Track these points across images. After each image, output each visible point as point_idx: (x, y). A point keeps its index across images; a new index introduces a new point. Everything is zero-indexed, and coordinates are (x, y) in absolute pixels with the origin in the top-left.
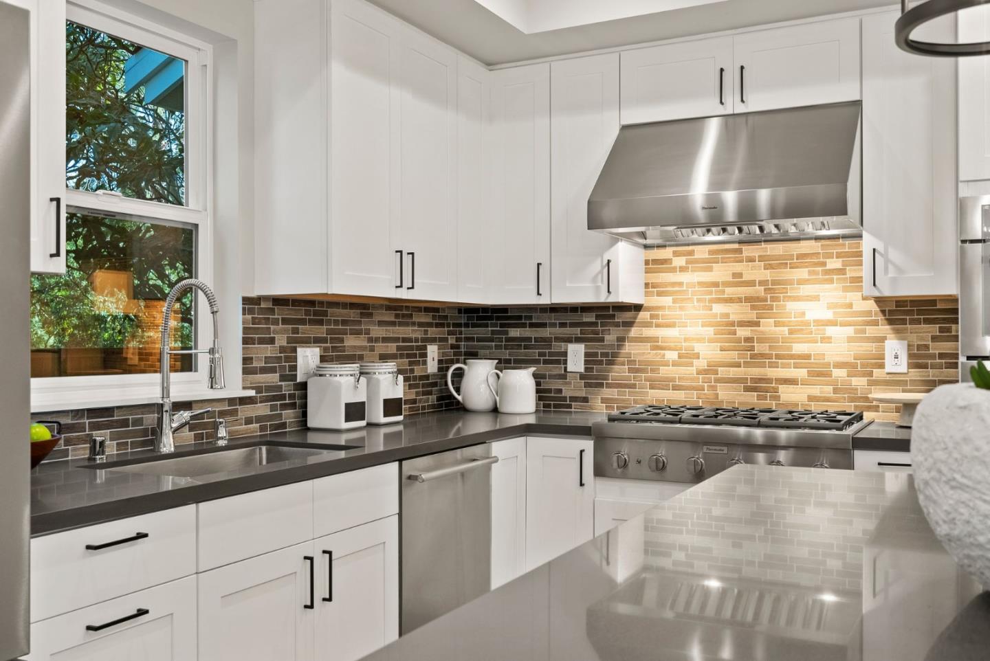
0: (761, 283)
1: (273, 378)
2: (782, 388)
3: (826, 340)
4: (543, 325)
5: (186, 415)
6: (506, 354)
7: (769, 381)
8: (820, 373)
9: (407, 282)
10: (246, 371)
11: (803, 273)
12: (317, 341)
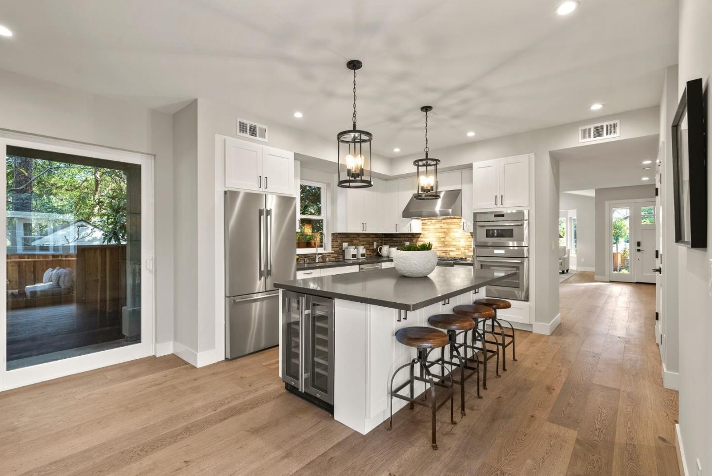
0: (447, 228)
1: (338, 249)
2: (451, 252)
3: (459, 241)
4: (400, 238)
5: (320, 256)
6: (392, 244)
7: (447, 251)
8: (458, 249)
9: (365, 229)
10: (332, 248)
11: (455, 226)
12: (347, 242)
